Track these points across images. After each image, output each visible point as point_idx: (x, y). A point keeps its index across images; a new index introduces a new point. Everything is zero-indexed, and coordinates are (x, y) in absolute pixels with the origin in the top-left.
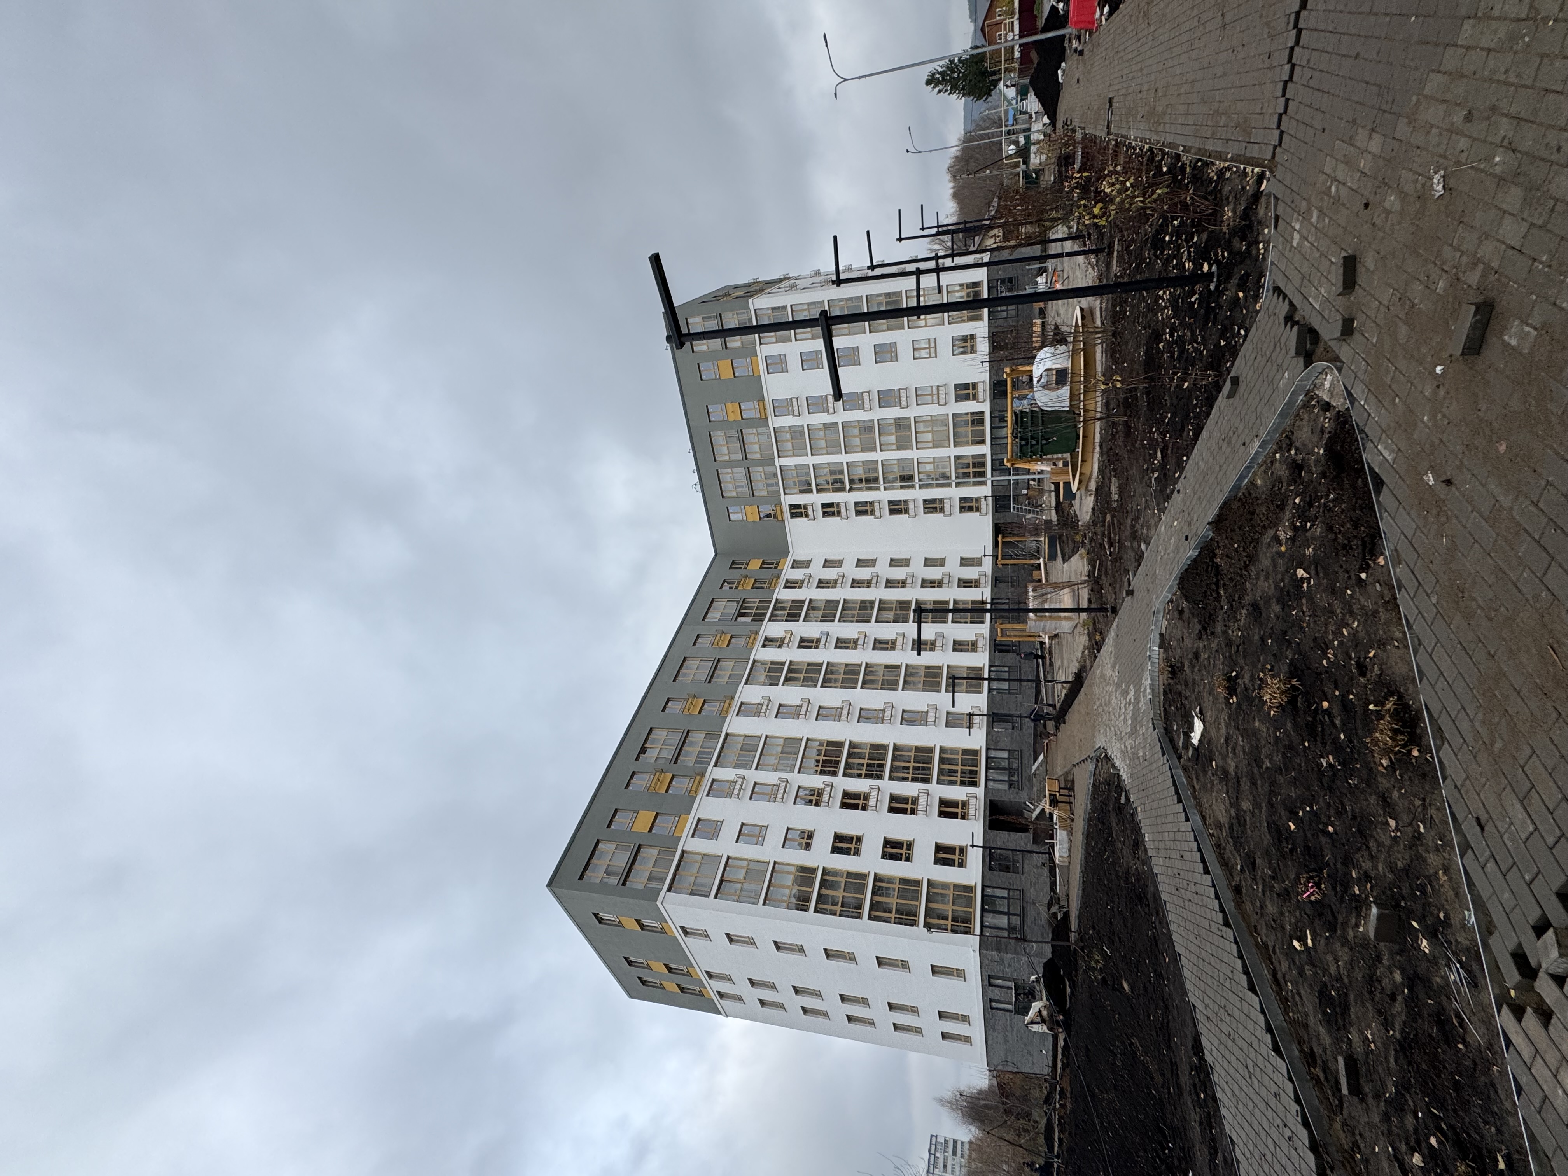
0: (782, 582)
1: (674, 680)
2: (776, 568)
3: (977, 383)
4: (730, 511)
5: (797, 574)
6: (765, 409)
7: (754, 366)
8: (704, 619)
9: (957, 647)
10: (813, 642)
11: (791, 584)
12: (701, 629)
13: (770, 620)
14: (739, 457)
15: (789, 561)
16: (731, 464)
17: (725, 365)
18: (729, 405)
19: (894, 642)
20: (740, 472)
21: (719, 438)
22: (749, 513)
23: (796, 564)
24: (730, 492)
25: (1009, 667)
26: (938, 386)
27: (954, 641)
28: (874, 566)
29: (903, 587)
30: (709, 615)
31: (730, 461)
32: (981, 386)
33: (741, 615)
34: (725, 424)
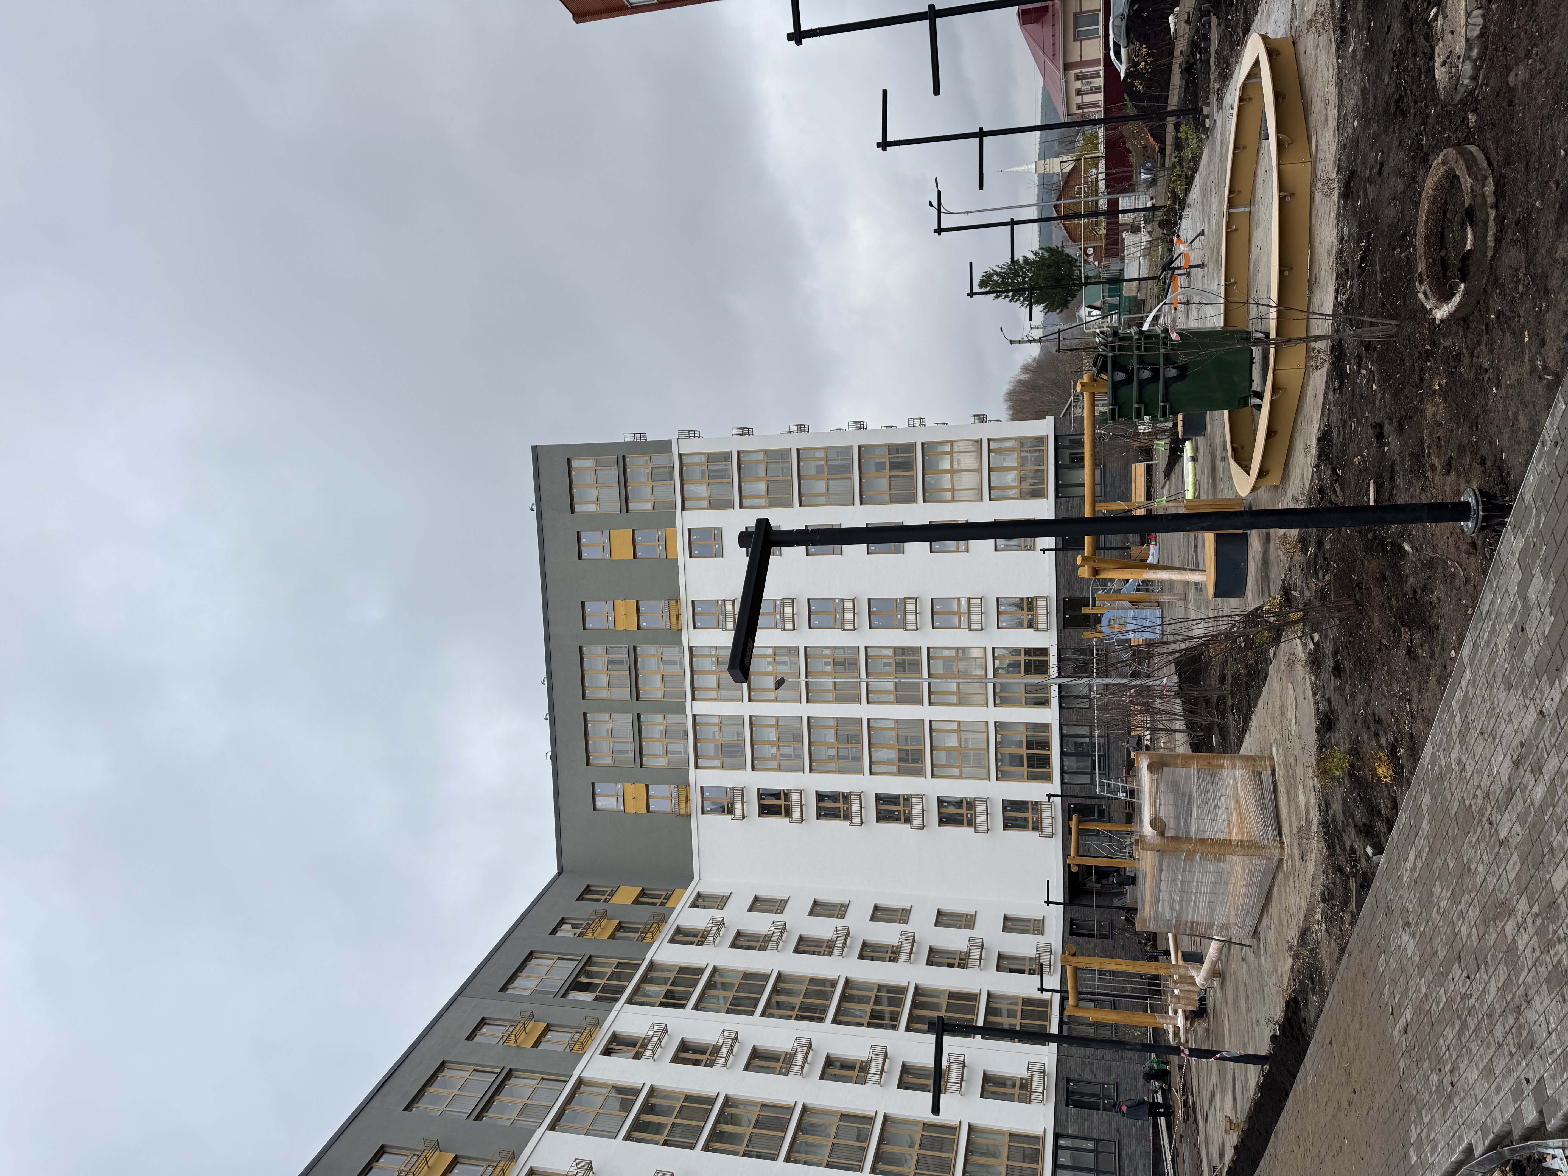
0: (668, 930)
1: (408, 1108)
2: (663, 904)
3: (1036, 598)
4: (598, 791)
5: (698, 919)
6: (678, 615)
7: (667, 543)
8: (504, 989)
9: (990, 1087)
10: (703, 1052)
11: (682, 936)
12: (492, 1008)
13: (630, 1001)
14: (625, 693)
15: (689, 895)
16: (609, 706)
17: (621, 540)
18: (620, 604)
19: (864, 1068)
20: (624, 722)
21: (597, 658)
22: (629, 797)
23: (699, 901)
24: (603, 755)
25: (1097, 1141)
26: (969, 599)
27: (985, 1075)
28: (843, 917)
29: (893, 960)
30: (517, 983)
31: (609, 700)
32: (1041, 605)
33: (577, 986)
34: (609, 636)
